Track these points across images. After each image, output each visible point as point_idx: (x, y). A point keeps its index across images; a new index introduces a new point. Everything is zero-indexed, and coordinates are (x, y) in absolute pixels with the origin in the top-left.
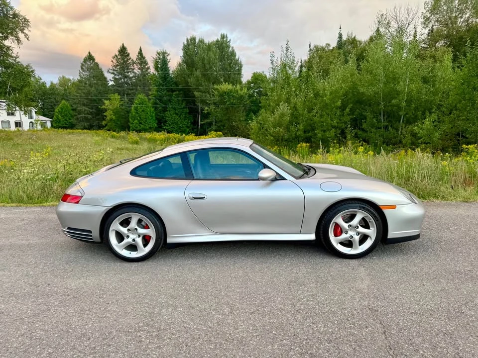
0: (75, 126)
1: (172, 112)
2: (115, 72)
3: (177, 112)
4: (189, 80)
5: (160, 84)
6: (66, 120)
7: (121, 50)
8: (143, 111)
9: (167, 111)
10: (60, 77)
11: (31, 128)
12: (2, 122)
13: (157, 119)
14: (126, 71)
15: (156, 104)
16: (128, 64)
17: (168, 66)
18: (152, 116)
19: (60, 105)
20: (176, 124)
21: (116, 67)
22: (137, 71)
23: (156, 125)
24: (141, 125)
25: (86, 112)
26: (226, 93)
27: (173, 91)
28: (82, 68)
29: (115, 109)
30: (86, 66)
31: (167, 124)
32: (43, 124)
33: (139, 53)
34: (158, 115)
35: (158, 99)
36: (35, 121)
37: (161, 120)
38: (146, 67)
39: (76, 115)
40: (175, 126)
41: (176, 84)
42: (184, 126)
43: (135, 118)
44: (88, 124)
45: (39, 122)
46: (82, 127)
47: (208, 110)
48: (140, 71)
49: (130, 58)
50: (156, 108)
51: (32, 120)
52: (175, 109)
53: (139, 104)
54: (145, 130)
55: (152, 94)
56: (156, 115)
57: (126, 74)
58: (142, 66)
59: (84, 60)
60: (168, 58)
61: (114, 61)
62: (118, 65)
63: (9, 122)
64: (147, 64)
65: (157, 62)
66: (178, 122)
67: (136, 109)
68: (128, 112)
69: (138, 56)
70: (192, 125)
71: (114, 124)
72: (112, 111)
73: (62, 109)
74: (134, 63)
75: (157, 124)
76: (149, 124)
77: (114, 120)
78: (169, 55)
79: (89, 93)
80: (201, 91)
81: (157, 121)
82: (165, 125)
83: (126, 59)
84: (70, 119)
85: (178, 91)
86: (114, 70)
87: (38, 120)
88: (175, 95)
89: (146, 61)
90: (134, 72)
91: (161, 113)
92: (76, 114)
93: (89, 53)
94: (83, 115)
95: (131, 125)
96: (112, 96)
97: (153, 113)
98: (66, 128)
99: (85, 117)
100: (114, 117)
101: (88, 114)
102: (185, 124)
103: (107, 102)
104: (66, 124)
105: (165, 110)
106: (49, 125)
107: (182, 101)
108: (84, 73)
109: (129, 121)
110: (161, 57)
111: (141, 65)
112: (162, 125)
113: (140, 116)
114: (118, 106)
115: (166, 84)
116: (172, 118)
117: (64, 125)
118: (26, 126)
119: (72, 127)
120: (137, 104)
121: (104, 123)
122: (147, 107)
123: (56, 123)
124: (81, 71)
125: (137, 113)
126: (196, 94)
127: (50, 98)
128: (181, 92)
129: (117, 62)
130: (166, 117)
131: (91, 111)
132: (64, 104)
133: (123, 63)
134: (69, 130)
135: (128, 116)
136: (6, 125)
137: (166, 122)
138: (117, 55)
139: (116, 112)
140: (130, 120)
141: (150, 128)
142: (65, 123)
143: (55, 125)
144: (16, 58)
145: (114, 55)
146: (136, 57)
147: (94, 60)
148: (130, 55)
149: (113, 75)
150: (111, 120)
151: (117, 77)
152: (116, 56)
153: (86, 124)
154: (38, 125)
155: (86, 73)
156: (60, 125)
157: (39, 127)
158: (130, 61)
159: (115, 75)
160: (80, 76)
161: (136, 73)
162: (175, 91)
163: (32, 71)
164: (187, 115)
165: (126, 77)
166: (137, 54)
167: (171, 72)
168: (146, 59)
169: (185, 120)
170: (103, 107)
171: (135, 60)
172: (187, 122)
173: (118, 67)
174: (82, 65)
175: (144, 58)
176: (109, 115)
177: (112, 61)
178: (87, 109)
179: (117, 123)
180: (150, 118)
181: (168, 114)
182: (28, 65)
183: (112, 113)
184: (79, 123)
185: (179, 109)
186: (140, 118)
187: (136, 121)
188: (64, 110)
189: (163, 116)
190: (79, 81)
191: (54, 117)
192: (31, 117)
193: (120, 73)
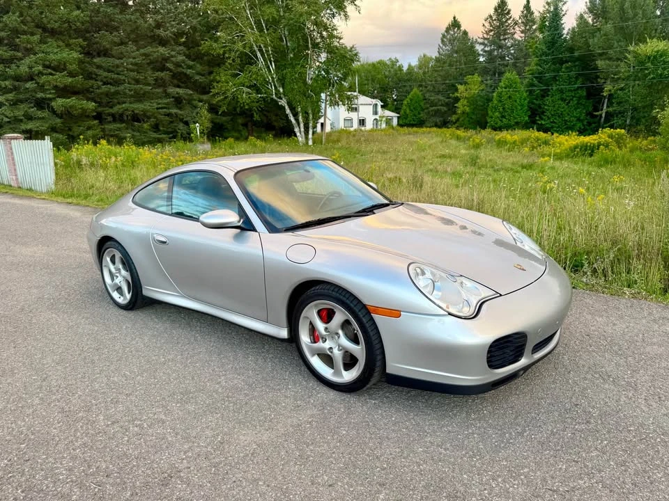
0: (424, 123)
1: (557, 97)
2: (486, 42)
3: (564, 96)
4: (592, 41)
5: (544, 54)
6: (415, 115)
7: (499, 6)
8: (510, 97)
9: (548, 96)
10: (421, 56)
11: (375, 127)
12: (345, 120)
13: (530, 109)
14: (502, 38)
15: (532, 85)
16: (507, 26)
17: (562, 22)
18: (522, 105)
19: (410, 95)
20: (559, 116)
21: (487, 34)
22: (518, 36)
23: (527, 119)
24: (504, 120)
25: (440, 103)
26: (649, 58)
27: (562, 62)
28: (443, 41)
29: (472, 97)
30: (448, 37)
31: (544, 117)
32: (389, 121)
33: (524, 7)
34: (533, 103)
35: (535, 77)
36: (380, 117)
37: (536, 110)
39: (427, 108)
40: (558, 120)
41: (571, 50)
43: (496, 108)
44: (441, 119)
45: (384, 119)
46: (434, 124)
47: (610, 91)
48: (523, 35)
49: (511, 18)
50: (531, 92)
51: (377, 117)
52: (561, 91)
53: (505, 88)
54: (508, 127)
55: (528, 71)
56: (529, 103)
57: (502, 42)
58: (528, 27)
59: (447, 28)
60: (564, 8)
61: (487, 25)
62: (491, 31)
63: (351, 120)
65: (544, 18)
66: (564, 113)
67: (500, 96)
68: (489, 100)
69: (523, 12)
70: (588, 117)
71: (467, 119)
72: (466, 100)
73: (411, 100)
74: (515, 24)
75: (529, 117)
76: (515, 118)
77: (467, 114)
78: (565, 3)
79: (447, 76)
80: (610, 59)
81: (529, 113)
82: (542, 119)
83: (504, 20)
84: (420, 114)
85: (572, 61)
86: (485, 39)
87: (383, 117)
88: (567, 68)
90: (513, 39)
91: (537, 100)
92: (428, 106)
93: (454, 18)
94: (436, 108)
95: (489, 120)
96: (469, 78)
97: (525, 99)
98: (412, 126)
99: (438, 109)
100: (468, 109)
101: (442, 105)
102: (576, 117)
103: (461, 88)
105: (545, 94)
106: (395, 122)
107: (577, 78)
108: (444, 47)
109: (487, 114)
110: (552, 9)
112: (537, 118)
113: (503, 105)
114: (476, 93)
115: (553, 52)
116: (554, 107)
117: (411, 122)
118: (369, 125)
119: (420, 124)
120: (502, 88)
121: (454, 118)
122: (516, 91)
123: (403, 119)
124: (441, 45)
125: (500, 101)
126: (600, 63)
127: (405, 86)
128: (577, 63)
129: (491, 26)
130: (545, 105)
131: (447, 100)
132: (415, 94)
133: (499, 27)
134: (415, 129)
135: (488, 106)
136: (348, 124)
137: (543, 112)
138: (492, 14)
139: (472, 101)
140: (489, 112)
141: (517, 123)
142: (412, 120)
143: (401, 122)
145: (487, 16)
146: (520, 13)
147: (459, 27)
148: (511, 12)
150: (463, 113)
151: (488, 49)
152: (491, 17)
153: (438, 120)
154: (383, 122)
155: (447, 48)
156: (407, 122)
157: (384, 126)
158: (509, 22)
159: (486, 46)
160: (439, 52)
161: (515, 40)
162: (567, 62)
163: (356, 55)
164: (583, 101)
165: (500, 47)
166: (522, 9)
167: (565, 32)
169: (576, 109)
170: (456, 94)
171: (517, 18)
172: (581, 113)
173: (492, 33)
174: (444, 36)
175: (532, 13)
176: (462, 106)
177: (484, 25)
178: (442, 98)
179: (471, 118)
180: (519, 108)
181: (548, 100)
182: (353, 47)
183: (467, 104)
184: (430, 118)
185: (569, 91)
186: (504, 109)
187: (497, 113)
188: (413, 102)
189: (540, 104)
190: (437, 60)
191: (402, 112)
192: (375, 113)
193: (492, 43)
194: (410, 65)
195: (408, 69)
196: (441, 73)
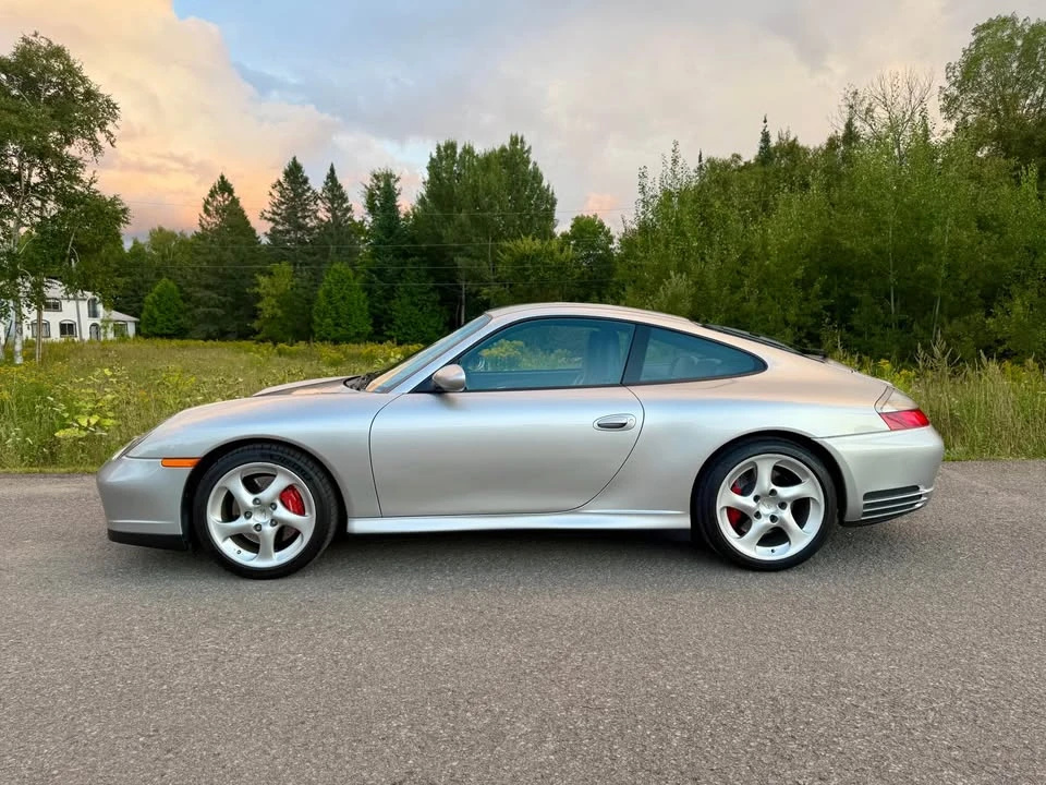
0: (188, 332)
1: (406, 300)
2: (277, 218)
3: (415, 299)
4: (444, 232)
6: (169, 320)
7: (291, 169)
8: (343, 298)
9: (394, 298)
10: (154, 230)
11: (94, 337)
13: (372, 315)
14: (299, 215)
15: (371, 282)
16: (305, 200)
17: (397, 204)
18: (362, 310)
19: (157, 288)
20: (413, 326)
21: (278, 207)
22: (323, 215)
23: (370, 328)
24: (340, 329)
25: (212, 303)
26: (528, 257)
27: (405, 255)
28: (206, 210)
29: (282, 295)
30: (215, 204)
31: (393, 327)
32: (119, 329)
33: (328, 178)
34: (375, 307)
36: (102, 321)
37: (381, 317)
38: (345, 206)
39: (189, 310)
40: (412, 331)
41: (413, 240)
42: (429, 330)
43: (325, 314)
44: (217, 327)
45: (111, 325)
46: (204, 335)
48: (329, 215)
49: (309, 189)
50: (370, 292)
51: (97, 321)
53: (336, 285)
54: (348, 340)
56: (370, 306)
57: (301, 220)
58: (335, 205)
59: (211, 191)
60: (397, 186)
61: (276, 194)
62: (283, 203)
63: (47, 325)
64: (346, 200)
65: (373, 195)
66: (419, 321)
67: (328, 294)
68: (311, 301)
69: (326, 184)
70: (446, 328)
71: (279, 327)
72: (274, 300)
73: (160, 295)
74: (317, 197)
75: (372, 325)
76: (356, 327)
77: (279, 318)
78: (398, 180)
79: (220, 262)
80: (470, 256)
81: (371, 321)
82: (389, 329)
83: (300, 191)
84: (178, 318)
85: (419, 256)
86: (274, 213)
87: (110, 321)
89: (343, 194)
90: (316, 218)
91: (380, 303)
92: (192, 306)
93: (222, 177)
94: (207, 310)
95: (317, 329)
96: (275, 267)
97: (364, 302)
98: (169, 337)
99: (209, 312)
100: (279, 313)
101: (216, 306)
102: (432, 327)
103: (263, 280)
104: (168, 329)
105: (389, 295)
106: (131, 329)
107: (427, 278)
108: (209, 219)
109: (312, 321)
110: (382, 185)
111: (332, 204)
112: (384, 328)
113: (336, 308)
114: (289, 288)
115: (393, 240)
116: (405, 313)
117: (165, 331)
118: (83, 335)
119: (181, 333)
120: (330, 284)
121: (256, 325)
122: (351, 290)
123: (147, 326)
124: (204, 216)
125: (330, 303)
126: (460, 261)
127: (131, 274)
129: (282, 196)
130: (392, 310)
131: (223, 299)
132: (166, 286)
133: (293, 199)
134: (175, 342)
135: (311, 309)
137: (391, 321)
138: (282, 181)
139: (283, 301)
140: (315, 318)
141: (358, 334)
142: (167, 326)
143: (144, 331)
144: (91, 184)
145: (275, 181)
146: (323, 185)
147: (231, 192)
148: (310, 181)
149: (271, 224)
150: (273, 317)
151: (280, 228)
152: (280, 184)
153: (212, 329)
154: (109, 330)
155: (214, 220)
156: (156, 330)
157: (111, 336)
158: (309, 194)
159: (277, 223)
160: (202, 225)
161: (322, 220)
162: (412, 256)
163: (122, 211)
164: (438, 307)
165: (301, 227)
166: (325, 180)
167: (401, 216)
168: (344, 188)
169: (432, 317)
170: (256, 289)
171: (319, 191)
172: (437, 322)
173: (283, 207)
174: (207, 202)
175: (340, 187)
176: (267, 307)
177: (271, 194)
178: (214, 295)
179: (286, 325)
180: (358, 313)
181: (396, 304)
182: (115, 199)
183: (276, 304)
184: (197, 325)
185: (420, 293)
186: (337, 313)
187: (327, 320)
188: (165, 298)
189: (385, 309)
190: (198, 236)
191: (144, 315)
192: (94, 314)
193: (286, 219)
194: (136, 242)
195: (133, 247)
196: (210, 258)
